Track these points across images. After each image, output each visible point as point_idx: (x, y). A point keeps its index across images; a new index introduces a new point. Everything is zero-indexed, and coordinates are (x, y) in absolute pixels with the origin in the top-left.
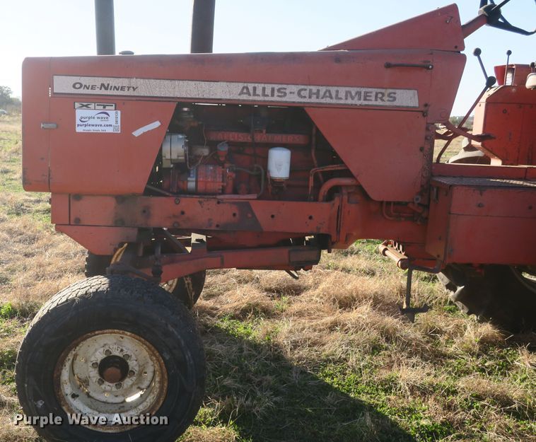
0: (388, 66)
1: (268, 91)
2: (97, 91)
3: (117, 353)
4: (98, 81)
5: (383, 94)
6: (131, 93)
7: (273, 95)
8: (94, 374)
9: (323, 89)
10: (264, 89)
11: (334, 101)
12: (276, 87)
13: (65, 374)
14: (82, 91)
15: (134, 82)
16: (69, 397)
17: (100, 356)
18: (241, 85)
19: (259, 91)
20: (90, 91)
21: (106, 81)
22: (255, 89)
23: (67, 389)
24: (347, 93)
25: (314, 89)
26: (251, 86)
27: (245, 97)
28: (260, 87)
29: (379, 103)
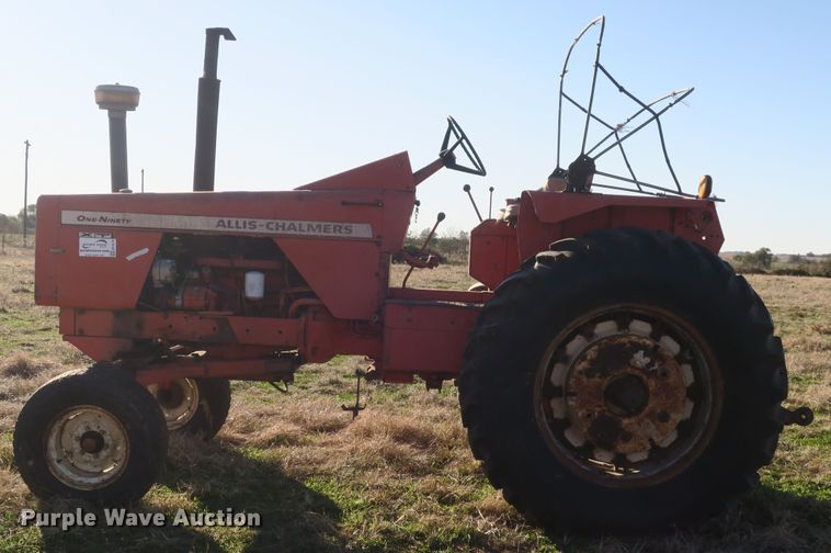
0: (344, 203)
1: (241, 224)
2: (97, 223)
3: (95, 429)
4: (98, 215)
5: (340, 227)
6: (125, 224)
7: (245, 227)
8: (76, 446)
9: (288, 223)
10: (237, 223)
11: (298, 233)
12: (248, 220)
13: (52, 443)
14: (84, 223)
15: (129, 216)
16: (55, 462)
17: (81, 431)
18: (217, 219)
19: (233, 224)
20: (91, 223)
21: (105, 215)
22: (229, 222)
23: (54, 455)
24: (309, 226)
25: (280, 222)
26: (226, 220)
27: (221, 229)
28: (233, 221)
29: (338, 234)
